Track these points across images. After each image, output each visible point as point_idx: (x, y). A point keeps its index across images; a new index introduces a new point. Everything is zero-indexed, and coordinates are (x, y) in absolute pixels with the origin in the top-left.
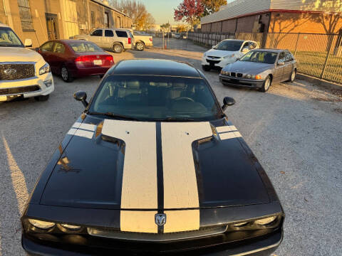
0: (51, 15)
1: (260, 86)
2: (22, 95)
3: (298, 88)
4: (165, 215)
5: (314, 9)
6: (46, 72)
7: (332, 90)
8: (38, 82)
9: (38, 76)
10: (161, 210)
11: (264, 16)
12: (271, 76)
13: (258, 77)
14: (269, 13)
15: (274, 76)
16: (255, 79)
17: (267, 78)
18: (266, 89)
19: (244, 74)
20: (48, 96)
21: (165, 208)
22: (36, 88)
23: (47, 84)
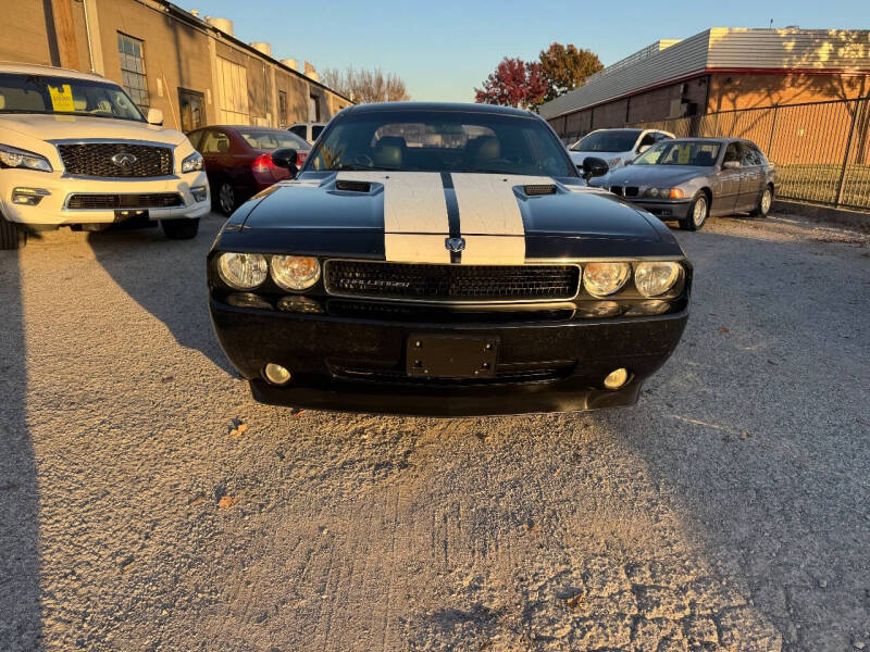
0: (191, 93)
1: (683, 215)
2: (146, 213)
3: (779, 226)
4: (463, 240)
5: (818, 65)
6: (194, 170)
7: (862, 227)
8: (179, 187)
9: (180, 175)
10: (455, 232)
11: (694, 86)
12: (707, 193)
13: (677, 194)
14: (706, 77)
15: (717, 193)
16: (669, 197)
17: (697, 198)
18: (697, 222)
19: (643, 189)
20: (197, 220)
21: (462, 232)
22: (174, 199)
23: (197, 195)
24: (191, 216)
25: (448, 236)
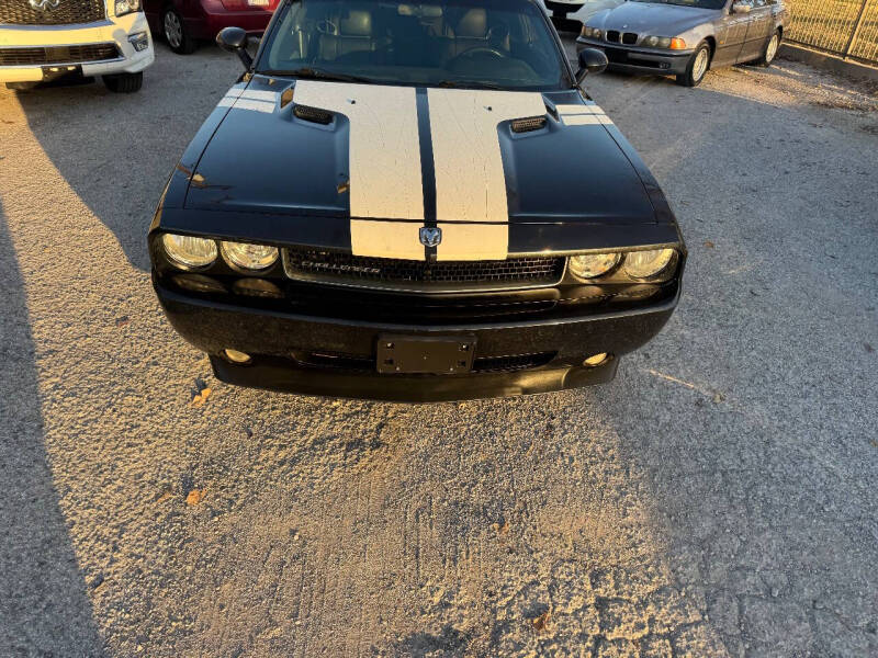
1: (682, 69)
2: (79, 69)
3: (780, 79)
4: (440, 231)
6: (130, 11)
7: (868, 85)
8: (114, 35)
9: (114, 19)
10: (430, 221)
12: (711, 42)
13: (678, 44)
15: (721, 43)
16: (669, 48)
17: (699, 49)
18: (696, 77)
19: (642, 36)
21: (438, 218)
22: (112, 51)
23: (137, 43)
24: (133, 69)
25: (422, 225)
